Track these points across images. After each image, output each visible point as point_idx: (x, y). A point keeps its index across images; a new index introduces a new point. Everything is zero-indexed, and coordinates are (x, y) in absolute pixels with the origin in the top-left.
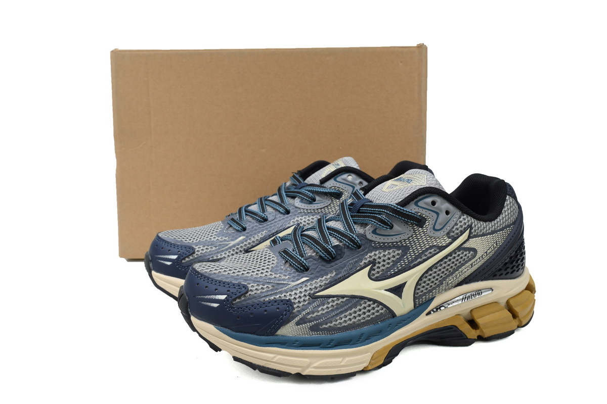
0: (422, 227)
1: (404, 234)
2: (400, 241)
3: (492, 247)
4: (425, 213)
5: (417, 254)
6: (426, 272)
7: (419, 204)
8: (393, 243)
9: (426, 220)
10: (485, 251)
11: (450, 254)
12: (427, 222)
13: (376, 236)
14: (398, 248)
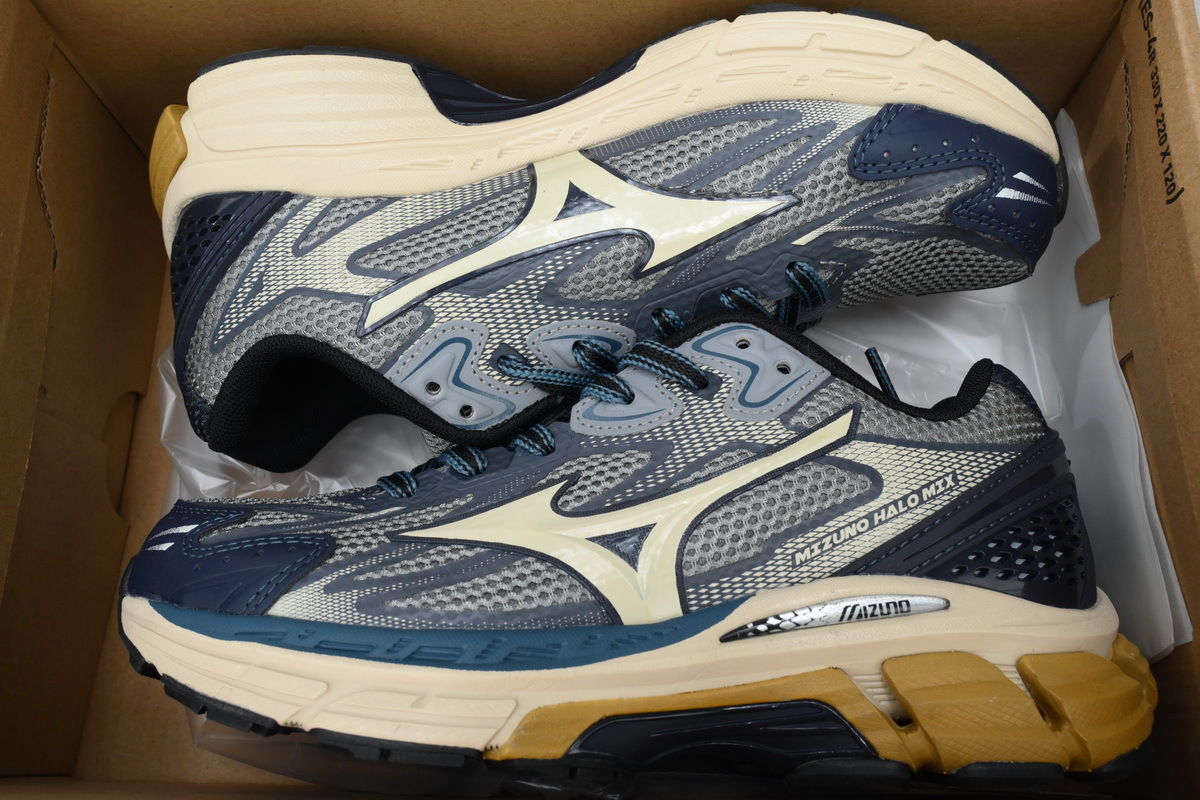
0: (710, 398)
1: (659, 414)
2: (650, 431)
3: (940, 483)
4: (717, 368)
5: (692, 460)
6: (715, 507)
7: (705, 346)
8: (630, 436)
9: (722, 382)
10: (916, 487)
11: (790, 468)
12: (723, 385)
13: (593, 422)
14: (643, 446)
